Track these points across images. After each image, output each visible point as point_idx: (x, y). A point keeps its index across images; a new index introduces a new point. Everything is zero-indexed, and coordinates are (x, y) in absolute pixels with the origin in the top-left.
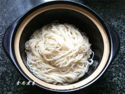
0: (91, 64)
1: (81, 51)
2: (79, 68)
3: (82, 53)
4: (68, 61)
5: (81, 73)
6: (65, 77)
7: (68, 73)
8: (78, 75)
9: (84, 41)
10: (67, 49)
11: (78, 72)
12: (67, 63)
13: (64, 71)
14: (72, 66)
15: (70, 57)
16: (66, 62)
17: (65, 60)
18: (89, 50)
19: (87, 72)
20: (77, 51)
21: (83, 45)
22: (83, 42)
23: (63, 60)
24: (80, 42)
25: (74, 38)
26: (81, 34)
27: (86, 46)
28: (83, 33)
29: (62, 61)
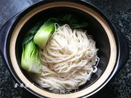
0: (94, 72)
1: (85, 57)
2: (80, 75)
3: (86, 59)
4: (69, 67)
5: (82, 81)
6: (64, 84)
7: (68, 79)
8: (78, 83)
9: (89, 45)
10: (69, 53)
11: (80, 80)
12: (67, 69)
13: (63, 78)
14: (73, 73)
15: (72, 62)
16: (67, 67)
17: (66, 65)
18: (95, 56)
19: (89, 80)
20: (81, 56)
21: (89, 50)
22: (88, 47)
23: (64, 65)
24: (85, 46)
25: (79, 42)
26: (87, 36)
27: (91, 52)
28: (90, 35)
29: (62, 66)
